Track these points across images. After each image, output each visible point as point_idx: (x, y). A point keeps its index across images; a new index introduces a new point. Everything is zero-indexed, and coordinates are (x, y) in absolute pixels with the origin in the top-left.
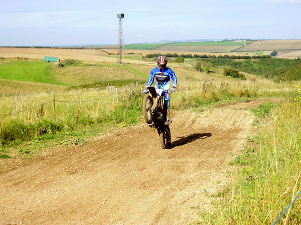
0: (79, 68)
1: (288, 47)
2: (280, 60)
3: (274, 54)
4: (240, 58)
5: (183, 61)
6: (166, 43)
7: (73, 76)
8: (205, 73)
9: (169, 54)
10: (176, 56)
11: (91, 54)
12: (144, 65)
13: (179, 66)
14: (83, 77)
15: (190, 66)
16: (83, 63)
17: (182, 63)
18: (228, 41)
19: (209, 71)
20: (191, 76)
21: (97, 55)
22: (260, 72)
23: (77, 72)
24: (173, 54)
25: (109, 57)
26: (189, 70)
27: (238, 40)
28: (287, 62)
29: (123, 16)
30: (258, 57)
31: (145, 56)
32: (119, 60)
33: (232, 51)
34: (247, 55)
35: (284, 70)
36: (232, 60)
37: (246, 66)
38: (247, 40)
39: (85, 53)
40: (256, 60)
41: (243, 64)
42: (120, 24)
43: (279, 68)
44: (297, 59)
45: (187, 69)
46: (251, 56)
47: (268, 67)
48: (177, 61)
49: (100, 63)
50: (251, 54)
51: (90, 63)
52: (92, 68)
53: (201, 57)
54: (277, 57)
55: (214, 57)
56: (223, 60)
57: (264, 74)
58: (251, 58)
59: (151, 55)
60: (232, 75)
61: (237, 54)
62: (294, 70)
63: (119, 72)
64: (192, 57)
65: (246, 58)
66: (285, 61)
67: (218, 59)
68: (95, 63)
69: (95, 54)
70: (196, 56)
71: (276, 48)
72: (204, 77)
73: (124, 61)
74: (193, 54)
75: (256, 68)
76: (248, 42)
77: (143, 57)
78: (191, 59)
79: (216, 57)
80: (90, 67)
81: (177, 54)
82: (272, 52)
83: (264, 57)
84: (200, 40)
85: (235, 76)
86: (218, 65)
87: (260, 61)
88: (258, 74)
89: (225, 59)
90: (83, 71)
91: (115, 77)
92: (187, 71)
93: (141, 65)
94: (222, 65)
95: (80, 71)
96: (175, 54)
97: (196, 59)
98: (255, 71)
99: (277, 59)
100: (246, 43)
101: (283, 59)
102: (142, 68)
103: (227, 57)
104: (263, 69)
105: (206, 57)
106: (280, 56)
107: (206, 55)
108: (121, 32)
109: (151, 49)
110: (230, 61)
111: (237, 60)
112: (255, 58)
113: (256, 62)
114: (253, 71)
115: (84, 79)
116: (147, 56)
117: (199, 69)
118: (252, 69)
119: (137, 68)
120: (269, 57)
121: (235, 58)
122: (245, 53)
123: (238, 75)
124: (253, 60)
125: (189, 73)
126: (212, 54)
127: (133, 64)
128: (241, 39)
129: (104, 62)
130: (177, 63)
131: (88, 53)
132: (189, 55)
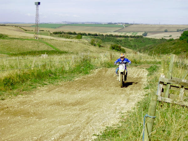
0: (6, 40)
1: (155, 30)
2: (149, 39)
3: (145, 34)
4: (121, 37)
5: (81, 38)
6: (67, 23)
7: (2, 46)
8: (97, 47)
9: (70, 32)
10: (75, 34)
11: (12, 30)
12: (53, 40)
13: (79, 41)
14: (10, 47)
15: (87, 41)
16: (9, 36)
17: (81, 39)
18: (112, 24)
19: (100, 46)
20: (88, 49)
21: (17, 31)
22: (135, 47)
23: (5, 43)
24: (73, 32)
25: (26, 32)
26: (86, 44)
27: (119, 23)
28: (154, 40)
29: (39, 3)
30: (134, 37)
31: (52, 33)
32: (36, 35)
33: (115, 32)
34: (126, 35)
35: (152, 47)
36: (115, 38)
37: (125, 43)
38: (126, 24)
39: (7, 29)
40: (132, 38)
41: (123, 42)
42: (37, 10)
43: (148, 45)
44: (161, 38)
45: (85, 44)
46: (129, 36)
47: (141, 44)
48: (77, 38)
49: (22, 37)
50: (129, 34)
51: (14, 37)
52: (16, 41)
53: (93, 35)
54: (147, 37)
55: (103, 35)
56: (109, 38)
57: (138, 49)
58: (128, 37)
59: (57, 32)
60: (116, 49)
61: (119, 34)
62: (159, 47)
63: (36, 44)
64: (86, 35)
65: (125, 37)
66: (153, 40)
67: (105, 37)
68: (18, 37)
69: (14, 30)
70: (89, 34)
71: (147, 30)
72: (97, 50)
73: (39, 36)
74: (87, 33)
75: (132, 44)
76: (126, 25)
77: (51, 34)
78: (86, 37)
79: (103, 36)
80: (14, 40)
81: (76, 32)
82: (143, 33)
83: (138, 37)
84: (92, 22)
85: (118, 50)
86: (105, 41)
87: (135, 39)
88: (134, 49)
89: (110, 37)
90: (9, 43)
91: (33, 48)
92: (84, 45)
93: (51, 40)
94: (108, 42)
95: (7, 43)
96: (74, 32)
97: (89, 36)
98: (132, 46)
99: (147, 38)
100: (125, 26)
101: (152, 39)
102: (53, 42)
103: (111, 35)
104: (137, 45)
105: (97, 35)
106: (149, 36)
107: (96, 34)
108: (37, 15)
109: (56, 28)
110: (114, 39)
111: (119, 38)
112: (131, 37)
113: (132, 40)
114: (130, 47)
115: (11, 49)
116: (53, 33)
117: (93, 44)
118: (129, 45)
119: (49, 41)
120: (141, 37)
121: (117, 36)
122: (124, 33)
123: (121, 49)
124: (130, 38)
125: (86, 47)
126: (101, 34)
127: (46, 39)
128: (121, 23)
129: (24, 37)
130: (77, 39)
131: (10, 29)
132: (84, 33)
